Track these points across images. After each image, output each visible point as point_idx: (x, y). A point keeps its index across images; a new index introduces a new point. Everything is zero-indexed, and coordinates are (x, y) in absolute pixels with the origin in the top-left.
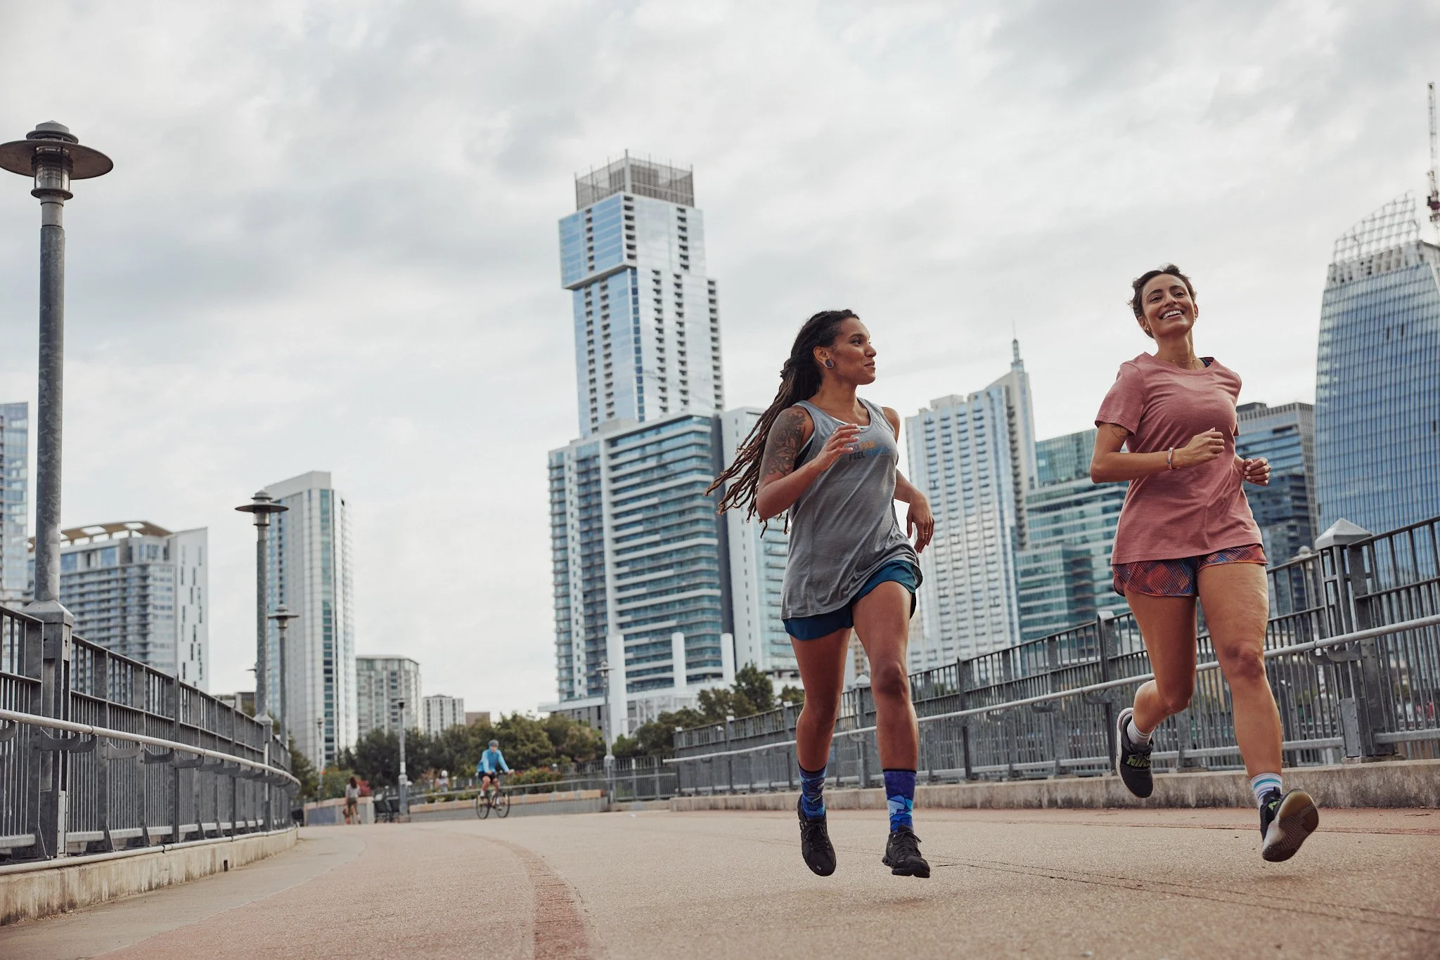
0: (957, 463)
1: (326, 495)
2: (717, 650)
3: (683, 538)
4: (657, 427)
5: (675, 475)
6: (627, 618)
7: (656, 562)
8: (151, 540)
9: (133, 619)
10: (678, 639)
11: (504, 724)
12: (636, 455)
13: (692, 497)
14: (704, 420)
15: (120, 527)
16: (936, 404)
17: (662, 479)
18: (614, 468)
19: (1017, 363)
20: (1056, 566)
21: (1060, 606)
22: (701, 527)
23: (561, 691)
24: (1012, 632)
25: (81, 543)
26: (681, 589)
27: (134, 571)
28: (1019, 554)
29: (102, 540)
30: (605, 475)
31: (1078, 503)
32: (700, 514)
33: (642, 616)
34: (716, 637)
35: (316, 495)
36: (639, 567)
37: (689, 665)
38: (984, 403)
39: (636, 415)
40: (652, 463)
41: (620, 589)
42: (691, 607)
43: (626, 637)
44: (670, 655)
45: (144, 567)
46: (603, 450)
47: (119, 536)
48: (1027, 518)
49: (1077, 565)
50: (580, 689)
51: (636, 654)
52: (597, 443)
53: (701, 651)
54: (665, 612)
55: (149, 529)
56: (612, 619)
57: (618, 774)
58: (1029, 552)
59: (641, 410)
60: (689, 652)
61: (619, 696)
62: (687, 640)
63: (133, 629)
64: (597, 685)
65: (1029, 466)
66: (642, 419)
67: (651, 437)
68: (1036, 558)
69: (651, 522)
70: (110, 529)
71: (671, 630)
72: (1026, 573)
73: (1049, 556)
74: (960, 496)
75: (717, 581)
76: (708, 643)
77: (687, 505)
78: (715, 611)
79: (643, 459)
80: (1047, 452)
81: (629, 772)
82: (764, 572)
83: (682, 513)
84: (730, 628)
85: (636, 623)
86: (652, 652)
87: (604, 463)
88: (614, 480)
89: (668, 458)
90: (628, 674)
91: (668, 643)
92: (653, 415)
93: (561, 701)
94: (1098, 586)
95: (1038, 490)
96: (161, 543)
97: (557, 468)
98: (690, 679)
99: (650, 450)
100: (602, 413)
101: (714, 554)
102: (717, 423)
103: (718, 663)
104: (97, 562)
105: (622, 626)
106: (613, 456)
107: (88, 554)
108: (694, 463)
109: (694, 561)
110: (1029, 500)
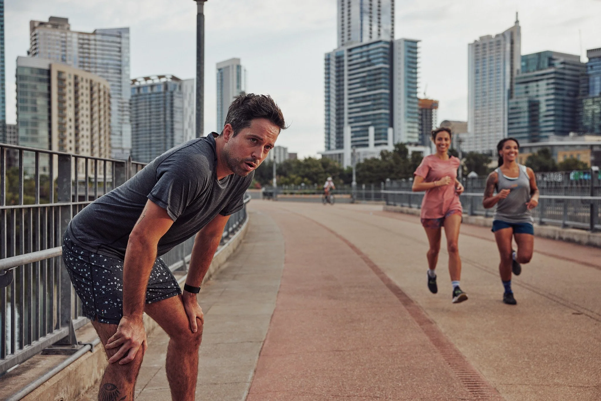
0: (487, 63)
1: (239, 67)
2: (386, 134)
3: (375, 89)
4: (368, 45)
5: (374, 64)
6: (352, 120)
7: (365, 99)
8: (174, 82)
9: (168, 112)
10: (372, 130)
11: (306, 160)
12: (358, 56)
13: (380, 73)
14: (386, 42)
15: (163, 77)
16: (481, 38)
17: (369, 66)
18: (350, 61)
19: (517, 22)
20: (524, 106)
21: (524, 122)
22: (383, 86)
23: (326, 147)
24: (504, 132)
25: (149, 82)
26: (374, 110)
27: (168, 94)
28: (511, 101)
29: (157, 81)
30: (346, 63)
31: (537, 81)
32: (383, 81)
33: (358, 119)
34: (386, 129)
35: (235, 67)
36: (358, 100)
37: (376, 139)
38: (501, 38)
39: (359, 39)
40: (365, 59)
41: (350, 108)
42: (377, 117)
43: (352, 127)
44: (367, 135)
45: (172, 92)
46: (346, 53)
47: (163, 80)
48: (515, 86)
49: (534, 106)
50: (333, 146)
51: (355, 134)
52: (343, 51)
53: (380, 134)
54: (367, 118)
55: (174, 78)
56: (346, 120)
57: (358, 189)
58: (514, 100)
59: (362, 37)
60: (375, 135)
61: (347, 150)
62: (375, 130)
63: (168, 115)
64: (340, 145)
65: (518, 65)
66: (361, 41)
67: (365, 49)
68: (517, 103)
69: (363, 83)
70: (160, 77)
71: (369, 126)
72: (512, 108)
73: (522, 102)
74: (487, 76)
75: (388, 107)
76: (383, 131)
77: (378, 76)
78: (386, 119)
79: (361, 57)
80: (526, 59)
81: (362, 189)
82: (407, 105)
83: (375, 80)
84: (392, 125)
85: (355, 122)
86: (361, 133)
87: (346, 58)
88: (350, 65)
89: (371, 57)
90: (352, 142)
91: (367, 131)
92: (366, 40)
93: (326, 151)
94: (541, 115)
95: (521, 75)
96: (178, 83)
97: (328, 60)
98: (376, 145)
99: (364, 54)
100: (346, 38)
101: (387, 96)
102: (391, 44)
103: (386, 139)
104: (155, 90)
105: (350, 123)
106: (350, 56)
107: (152, 86)
108: (381, 60)
109: (380, 99)
110: (517, 79)
